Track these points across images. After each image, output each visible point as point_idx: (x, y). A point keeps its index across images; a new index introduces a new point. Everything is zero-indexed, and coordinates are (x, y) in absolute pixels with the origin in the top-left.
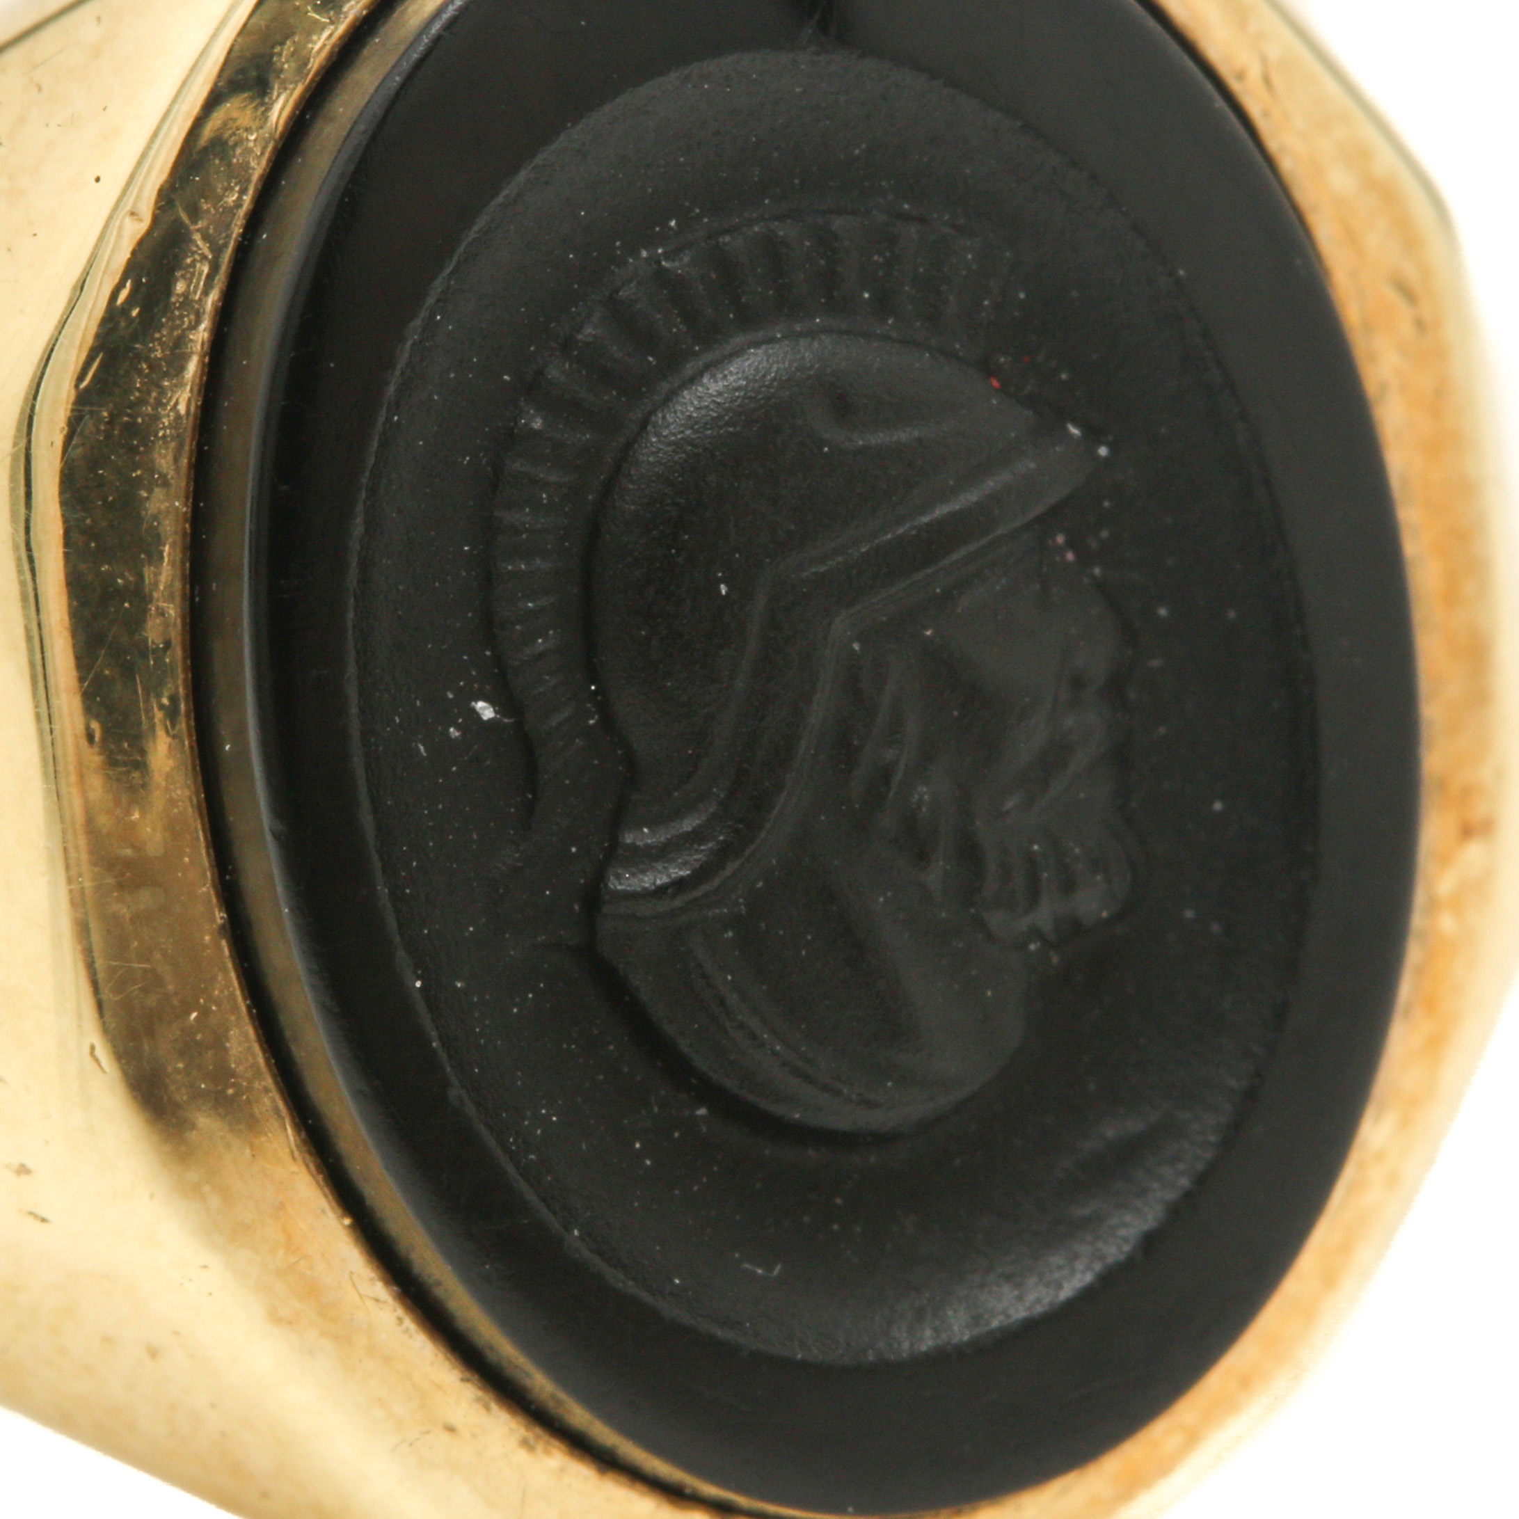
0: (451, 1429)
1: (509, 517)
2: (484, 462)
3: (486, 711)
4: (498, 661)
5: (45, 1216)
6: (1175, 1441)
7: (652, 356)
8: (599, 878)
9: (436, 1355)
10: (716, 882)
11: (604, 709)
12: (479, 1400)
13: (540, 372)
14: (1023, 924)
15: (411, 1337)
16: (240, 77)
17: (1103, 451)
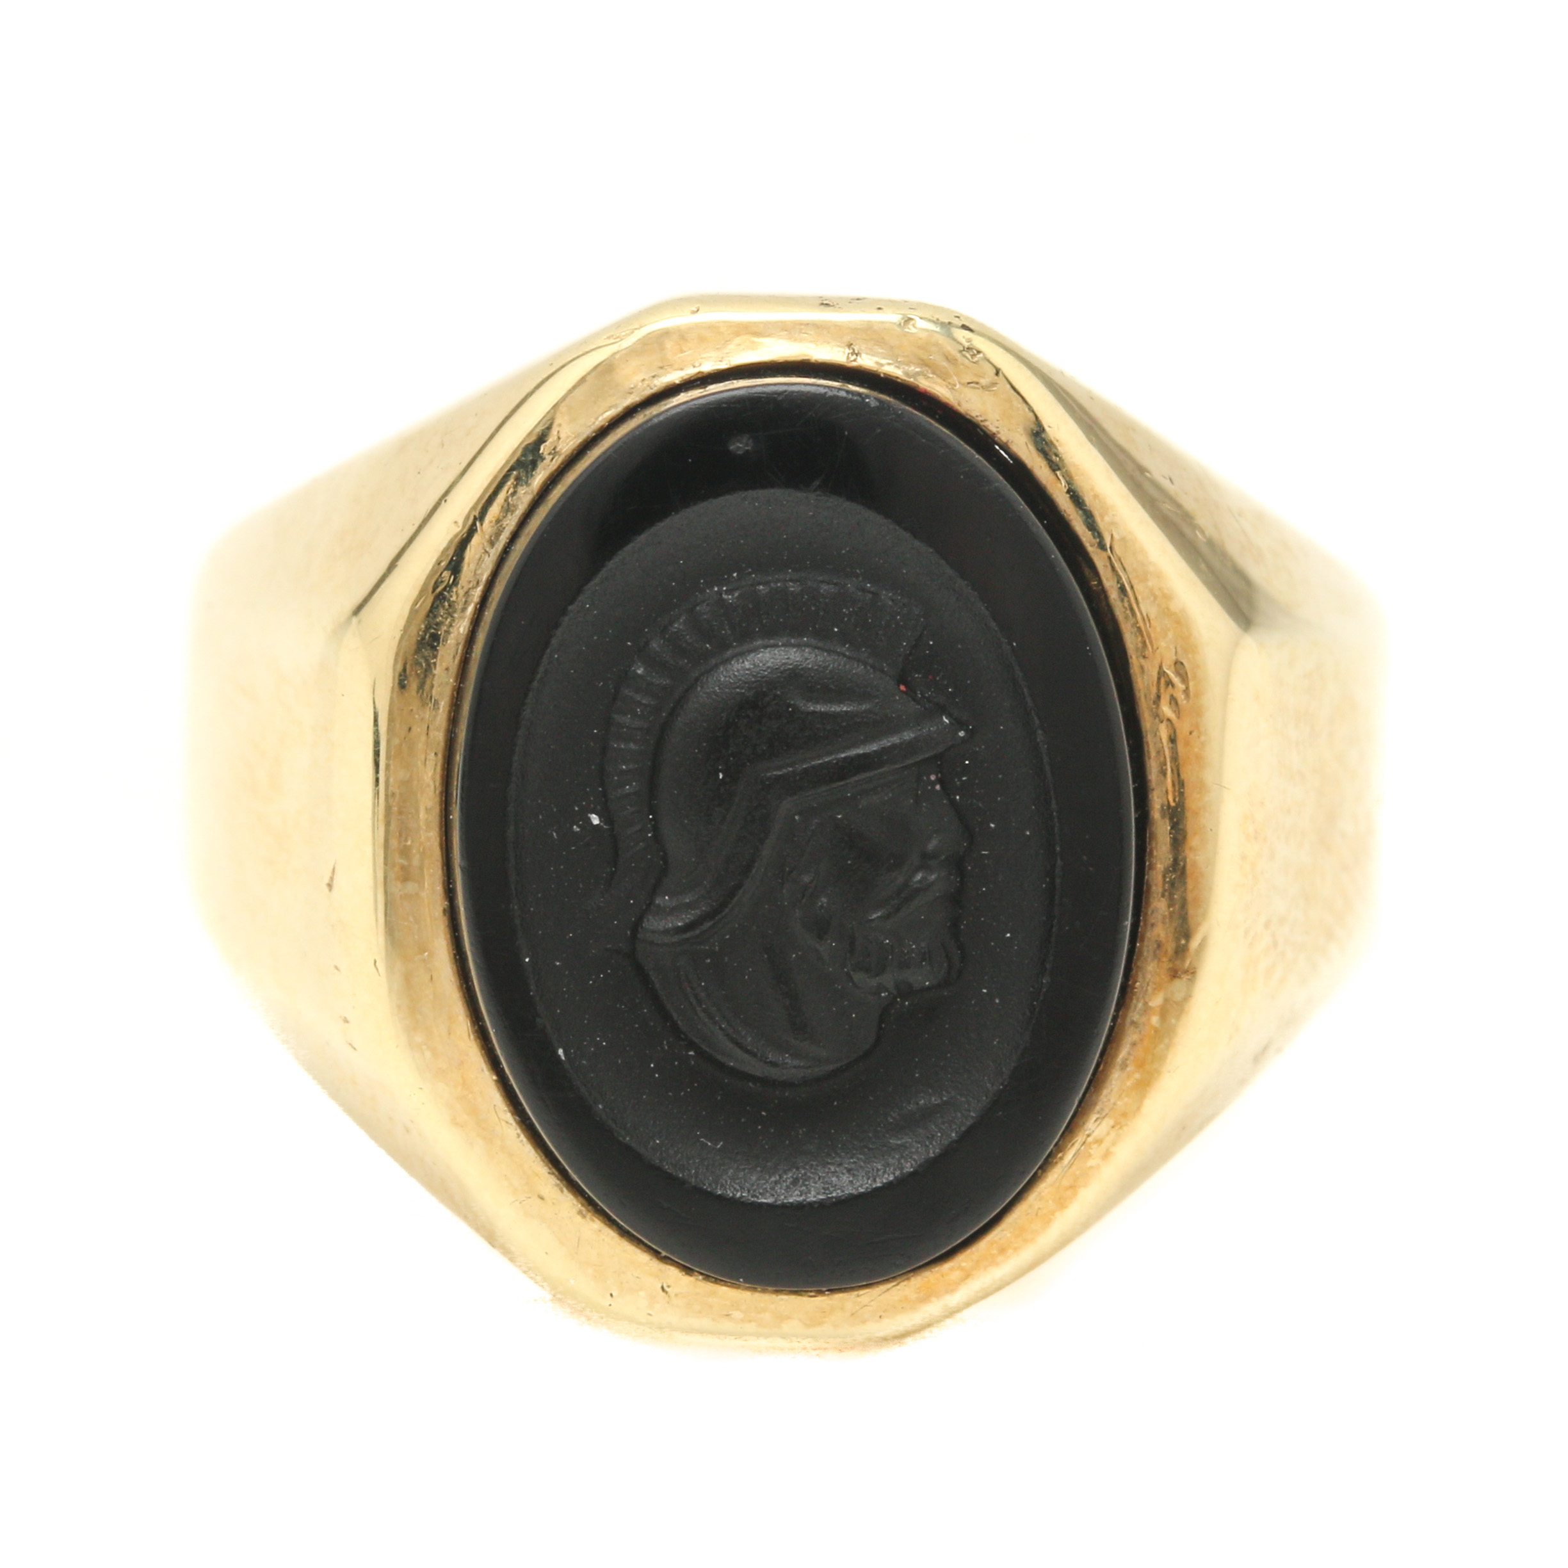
0: (542, 1198)
1: (618, 718)
2: (611, 686)
3: (595, 820)
4: (604, 794)
5: (355, 1047)
6: (956, 1275)
7: (709, 644)
8: (640, 920)
9: (536, 1157)
10: (698, 932)
11: (655, 829)
12: (557, 1185)
13: (647, 644)
14: (874, 982)
15: (523, 1145)
16: (523, 458)
17: (962, 734)
